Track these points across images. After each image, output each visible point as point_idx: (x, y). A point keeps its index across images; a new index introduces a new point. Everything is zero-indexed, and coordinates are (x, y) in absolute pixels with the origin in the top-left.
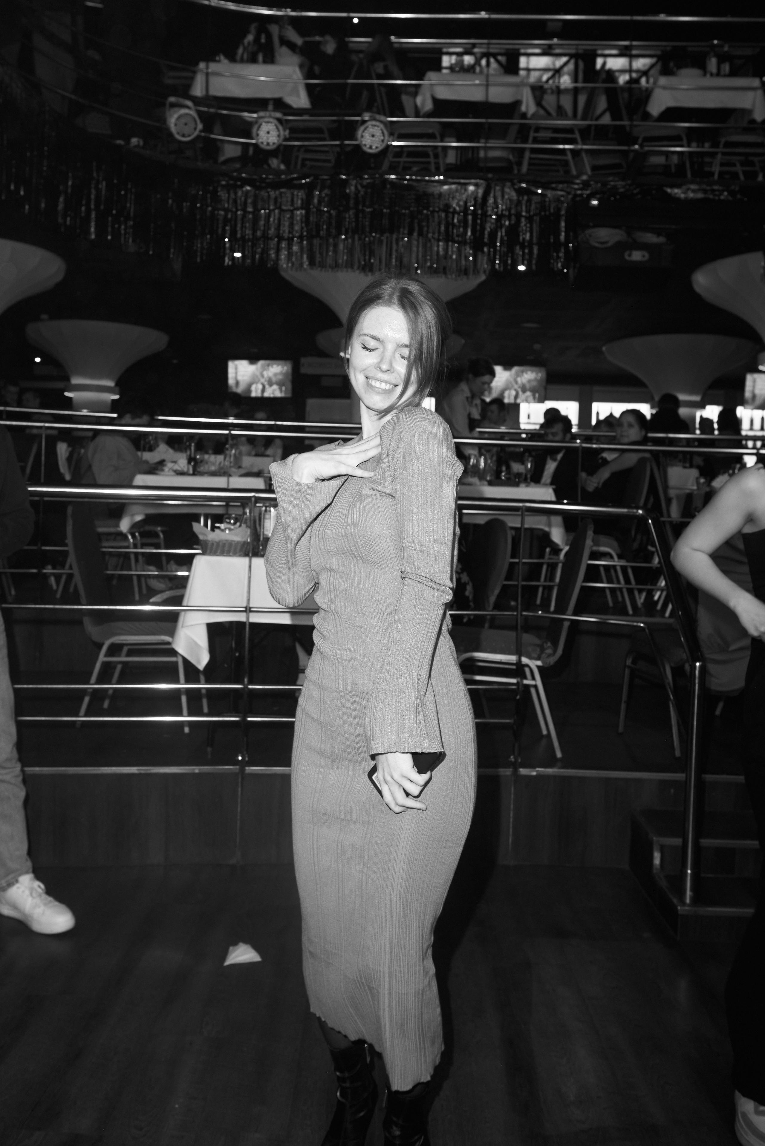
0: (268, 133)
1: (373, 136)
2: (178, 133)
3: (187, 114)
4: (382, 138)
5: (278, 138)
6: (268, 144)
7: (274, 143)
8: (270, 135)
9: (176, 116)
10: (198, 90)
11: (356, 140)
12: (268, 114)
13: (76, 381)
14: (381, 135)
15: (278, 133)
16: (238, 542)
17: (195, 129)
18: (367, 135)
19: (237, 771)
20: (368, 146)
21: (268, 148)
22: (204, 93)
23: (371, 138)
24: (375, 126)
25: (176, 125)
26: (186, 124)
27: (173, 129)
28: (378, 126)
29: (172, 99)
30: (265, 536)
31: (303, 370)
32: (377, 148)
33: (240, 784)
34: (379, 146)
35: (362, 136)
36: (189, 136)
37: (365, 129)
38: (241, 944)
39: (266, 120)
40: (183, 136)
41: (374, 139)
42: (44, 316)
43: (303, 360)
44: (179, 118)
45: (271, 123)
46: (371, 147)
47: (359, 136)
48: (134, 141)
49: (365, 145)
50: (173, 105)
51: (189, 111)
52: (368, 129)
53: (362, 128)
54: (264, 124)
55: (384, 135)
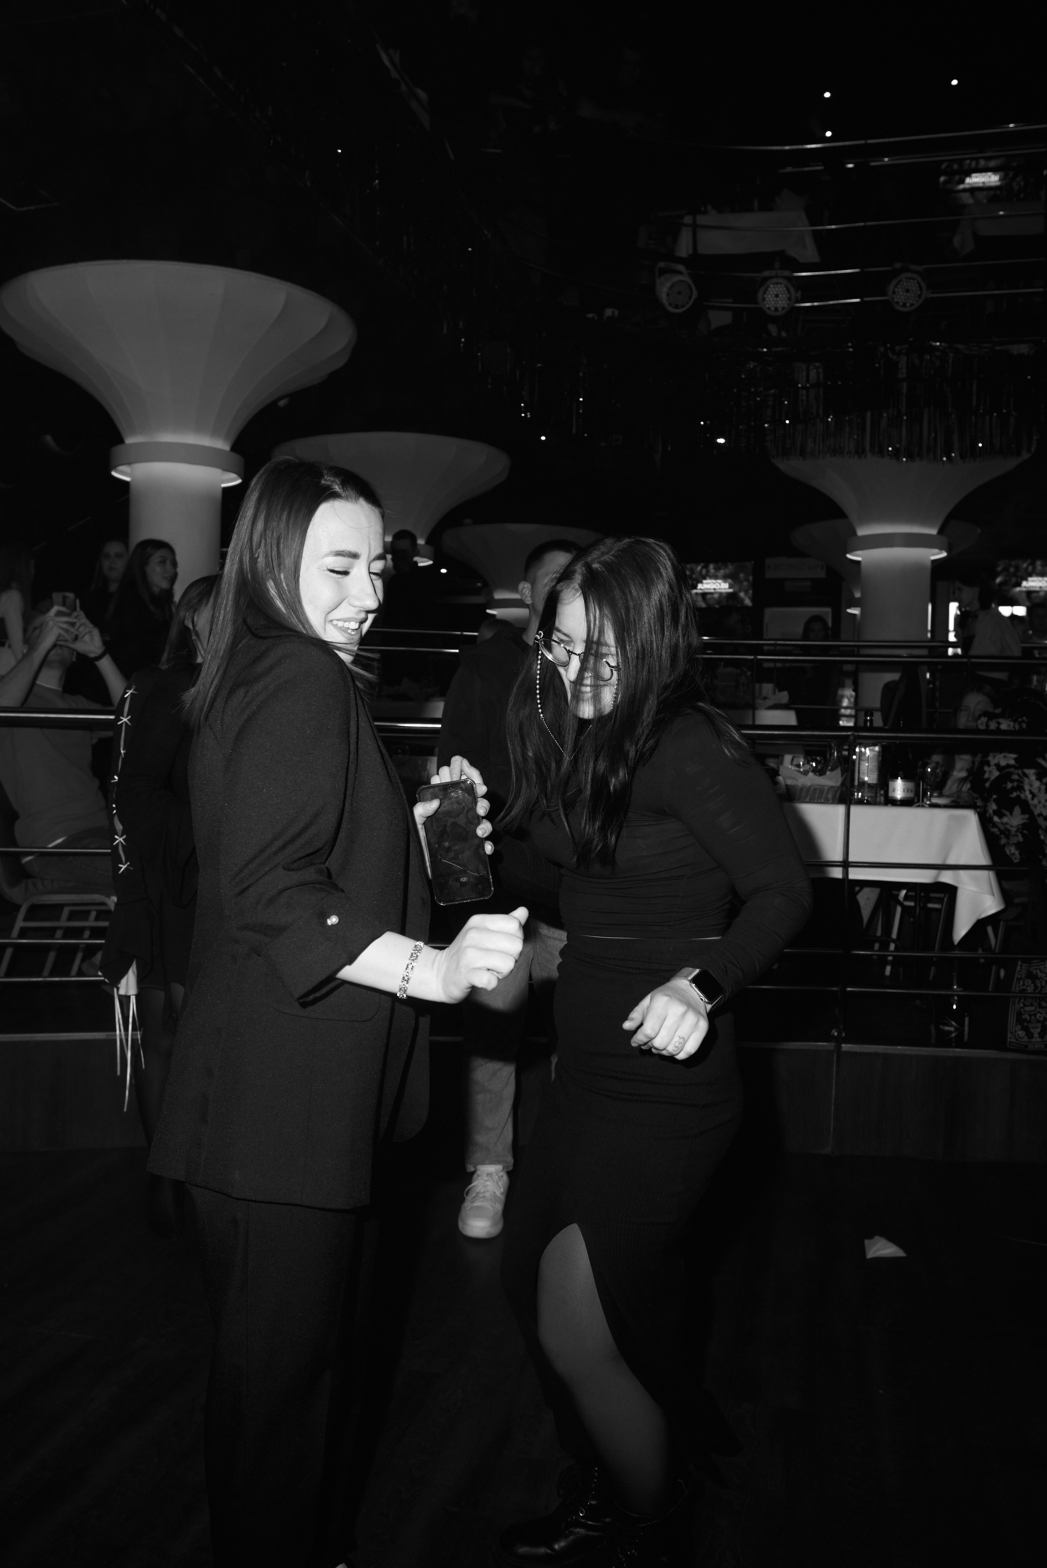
0: (777, 296)
1: (907, 291)
2: (670, 305)
3: (682, 281)
4: (919, 292)
5: (788, 302)
6: (776, 309)
7: (783, 308)
8: (778, 299)
9: (668, 284)
10: (684, 249)
11: (886, 295)
12: (773, 273)
13: (499, 595)
14: (918, 289)
15: (788, 296)
16: (832, 787)
17: (690, 298)
18: (900, 290)
19: (832, 1048)
20: (901, 304)
21: (777, 314)
22: (691, 252)
23: (905, 294)
24: (910, 278)
25: (668, 295)
26: (679, 293)
27: (665, 301)
28: (914, 279)
29: (662, 264)
30: (861, 781)
31: (769, 574)
32: (912, 305)
33: (835, 1064)
34: (915, 302)
35: (894, 292)
36: (683, 306)
37: (898, 283)
38: (877, 1238)
39: (775, 280)
40: (676, 307)
41: (909, 294)
42: (468, 521)
43: (769, 561)
44: (670, 288)
45: (781, 284)
46: (904, 305)
47: (890, 293)
48: (609, 312)
49: (897, 303)
50: (663, 271)
51: (683, 276)
52: (901, 283)
53: (894, 282)
54: (772, 286)
55: (921, 289)
